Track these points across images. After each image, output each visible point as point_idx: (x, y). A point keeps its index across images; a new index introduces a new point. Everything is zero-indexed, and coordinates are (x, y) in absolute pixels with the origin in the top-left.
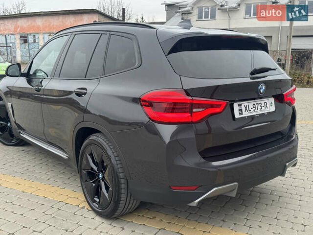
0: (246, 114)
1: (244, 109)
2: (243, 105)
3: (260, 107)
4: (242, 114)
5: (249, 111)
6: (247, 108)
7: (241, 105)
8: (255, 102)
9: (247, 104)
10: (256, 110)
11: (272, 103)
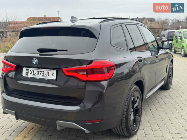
0: (30, 76)
1: (30, 72)
2: (30, 70)
3: (42, 74)
4: (28, 75)
5: (33, 74)
6: (32, 72)
7: (28, 69)
8: (39, 70)
9: (33, 70)
10: (39, 75)
11: (53, 73)
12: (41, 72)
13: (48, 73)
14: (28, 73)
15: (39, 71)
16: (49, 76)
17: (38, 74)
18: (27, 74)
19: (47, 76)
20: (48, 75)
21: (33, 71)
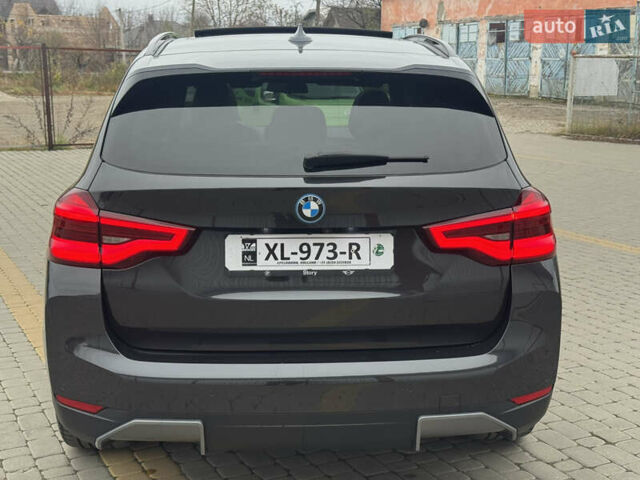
1: (262, 252)
6: (278, 252)
12: (322, 245)
13: (354, 248)
14: (254, 255)
15: (311, 242)
16: (359, 258)
17: (305, 255)
18: (250, 259)
19: (350, 258)
20: (354, 255)
21: (278, 248)
